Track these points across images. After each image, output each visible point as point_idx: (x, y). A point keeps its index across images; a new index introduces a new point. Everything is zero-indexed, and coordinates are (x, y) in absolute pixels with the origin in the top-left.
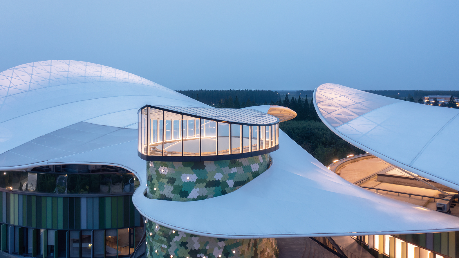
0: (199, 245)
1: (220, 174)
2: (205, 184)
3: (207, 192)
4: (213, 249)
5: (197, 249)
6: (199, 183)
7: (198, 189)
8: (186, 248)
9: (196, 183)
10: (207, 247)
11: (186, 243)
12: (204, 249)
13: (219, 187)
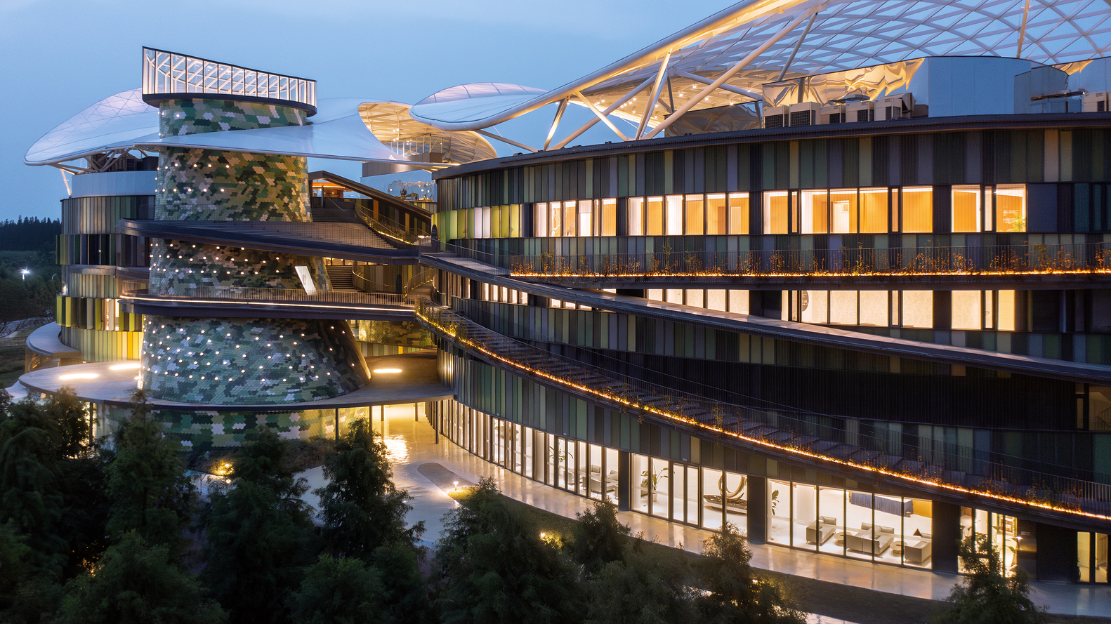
0: (186, 179)
1: (210, 114)
2: (193, 122)
3: (195, 129)
4: (199, 184)
5: (184, 182)
6: (188, 121)
7: (187, 126)
8: (175, 181)
9: (184, 120)
10: (194, 181)
11: (175, 176)
12: (190, 182)
13: (210, 127)
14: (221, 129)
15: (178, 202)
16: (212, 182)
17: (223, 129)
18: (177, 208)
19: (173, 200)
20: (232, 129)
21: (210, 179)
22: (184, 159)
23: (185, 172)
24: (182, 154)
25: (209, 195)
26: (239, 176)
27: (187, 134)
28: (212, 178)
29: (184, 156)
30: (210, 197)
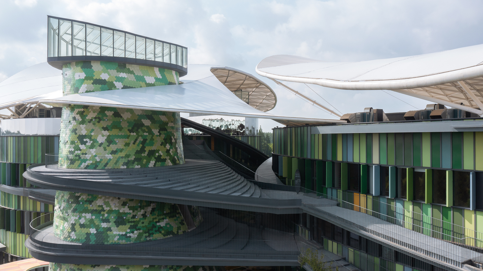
0: (86, 132)
1: (106, 74)
2: (92, 81)
3: (93, 88)
4: (97, 136)
5: (84, 134)
6: (87, 80)
7: (86, 85)
8: (76, 134)
9: (84, 80)
10: (92, 134)
11: (76, 129)
12: (89, 135)
13: (106, 86)
14: (115, 87)
15: (79, 152)
16: (108, 134)
17: (117, 87)
18: (77, 158)
19: (74, 151)
20: (125, 87)
21: (106, 131)
22: (84, 114)
23: (84, 126)
24: (82, 110)
25: (106, 146)
26: (130, 128)
27: (87, 92)
28: (108, 130)
29: (84, 112)
30: (107, 148)
